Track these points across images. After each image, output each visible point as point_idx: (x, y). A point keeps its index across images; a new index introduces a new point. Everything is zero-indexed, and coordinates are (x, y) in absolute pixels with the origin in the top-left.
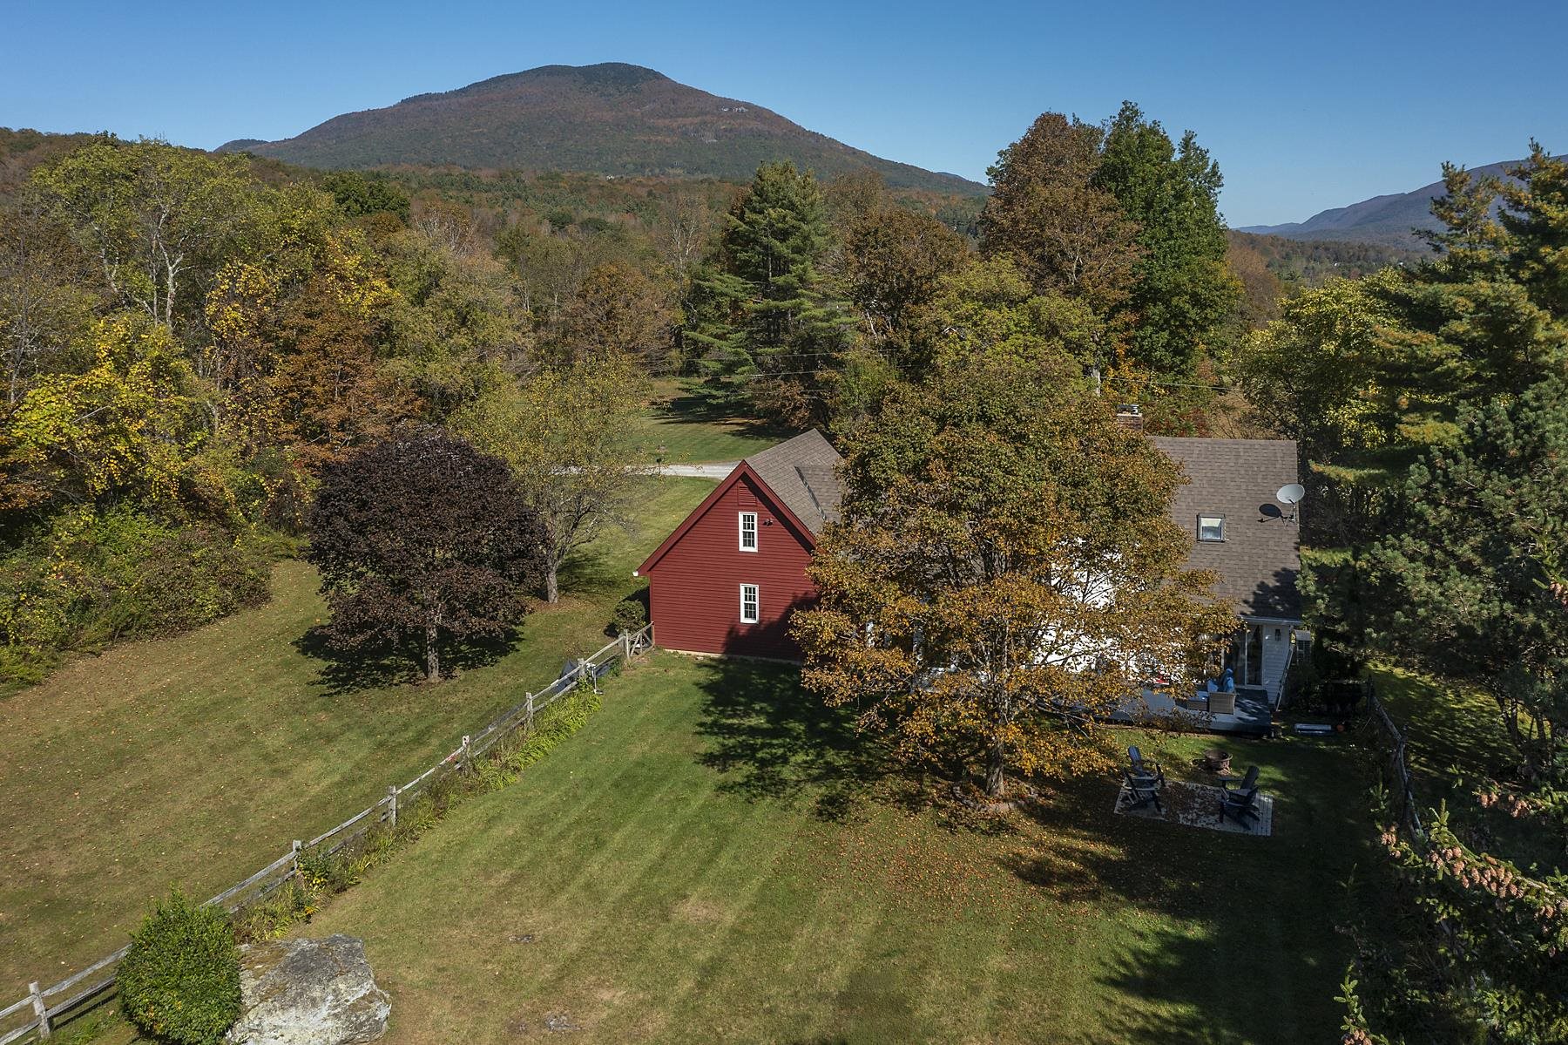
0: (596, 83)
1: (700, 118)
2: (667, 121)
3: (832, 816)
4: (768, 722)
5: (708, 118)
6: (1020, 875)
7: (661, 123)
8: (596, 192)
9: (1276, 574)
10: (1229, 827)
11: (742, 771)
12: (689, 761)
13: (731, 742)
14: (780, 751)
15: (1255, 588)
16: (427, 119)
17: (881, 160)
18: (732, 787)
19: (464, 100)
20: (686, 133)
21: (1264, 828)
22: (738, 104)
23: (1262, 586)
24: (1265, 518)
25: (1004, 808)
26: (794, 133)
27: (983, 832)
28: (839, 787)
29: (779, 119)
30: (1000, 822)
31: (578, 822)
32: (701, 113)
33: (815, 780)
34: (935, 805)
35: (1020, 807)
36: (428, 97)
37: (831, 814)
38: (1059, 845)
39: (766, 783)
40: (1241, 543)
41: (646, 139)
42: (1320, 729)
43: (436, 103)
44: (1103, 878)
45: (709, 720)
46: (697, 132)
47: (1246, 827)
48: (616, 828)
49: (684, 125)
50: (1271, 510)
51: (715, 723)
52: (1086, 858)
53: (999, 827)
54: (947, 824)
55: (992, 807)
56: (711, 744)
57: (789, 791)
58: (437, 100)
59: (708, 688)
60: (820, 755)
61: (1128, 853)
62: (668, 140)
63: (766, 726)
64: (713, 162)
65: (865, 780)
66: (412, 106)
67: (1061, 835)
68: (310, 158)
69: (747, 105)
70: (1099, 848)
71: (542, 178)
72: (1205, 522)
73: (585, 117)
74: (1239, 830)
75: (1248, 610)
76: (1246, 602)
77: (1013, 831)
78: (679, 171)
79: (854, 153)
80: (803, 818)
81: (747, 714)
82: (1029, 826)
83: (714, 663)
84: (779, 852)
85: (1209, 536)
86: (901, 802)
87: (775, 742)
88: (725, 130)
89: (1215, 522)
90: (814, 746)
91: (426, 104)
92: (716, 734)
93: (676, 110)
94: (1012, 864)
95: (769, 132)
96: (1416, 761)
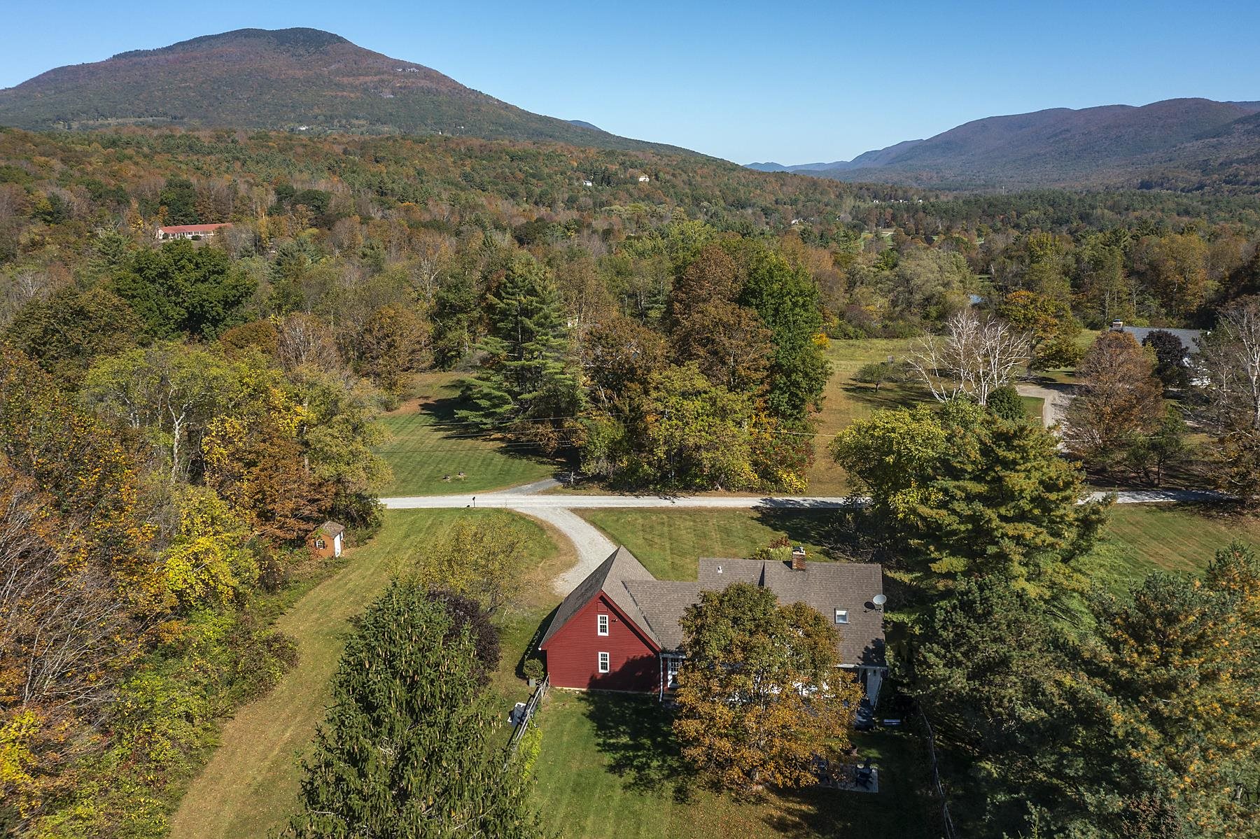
0: (288, 45)
1: (378, 77)
2: (351, 79)
3: (683, 801)
4: (631, 739)
5: (385, 77)
6: (775, 827)
7: (345, 80)
8: (300, 150)
9: (873, 642)
10: (860, 789)
11: (630, 775)
12: (603, 770)
13: (617, 756)
14: (644, 760)
15: (863, 650)
16: (138, 73)
17: (528, 113)
18: (630, 787)
19: (171, 57)
20: (366, 89)
21: (875, 789)
22: (411, 65)
23: (867, 648)
24: (868, 610)
25: (760, 788)
26: (458, 90)
27: (753, 803)
28: (680, 781)
29: (444, 79)
30: (760, 796)
31: (566, 816)
32: (379, 73)
33: (667, 777)
34: (728, 788)
35: (767, 788)
36: (137, 53)
37: (682, 799)
38: (789, 808)
39: (643, 783)
40: (856, 624)
41: (334, 94)
42: (895, 722)
43: (145, 59)
44: (810, 825)
45: (601, 741)
46: (376, 88)
47: (868, 789)
48: (586, 817)
49: (366, 83)
50: (870, 605)
51: (605, 743)
52: (803, 816)
53: (760, 800)
54: (736, 800)
55: (755, 788)
56: (608, 759)
57: (658, 786)
58: (146, 56)
59: (591, 716)
60: (665, 761)
61: (818, 809)
62: (352, 95)
63: (631, 742)
64: (391, 114)
65: (691, 775)
66: (123, 61)
67: (788, 801)
68: (32, 106)
69: (418, 66)
70: (804, 808)
71: (253, 138)
72: (838, 613)
73: (280, 75)
74: (865, 790)
75: (860, 662)
76: (859, 657)
77: (766, 801)
78: (362, 122)
79: (507, 107)
80: (670, 803)
81: (618, 736)
82: (772, 797)
83: (585, 696)
84: (667, 825)
85: (841, 621)
86: (712, 788)
87: (639, 754)
88: (400, 87)
89: (843, 613)
90: (659, 755)
91: (135, 59)
92: (608, 751)
93: (357, 69)
94: (769, 820)
95: (437, 90)
96: (938, 739)
